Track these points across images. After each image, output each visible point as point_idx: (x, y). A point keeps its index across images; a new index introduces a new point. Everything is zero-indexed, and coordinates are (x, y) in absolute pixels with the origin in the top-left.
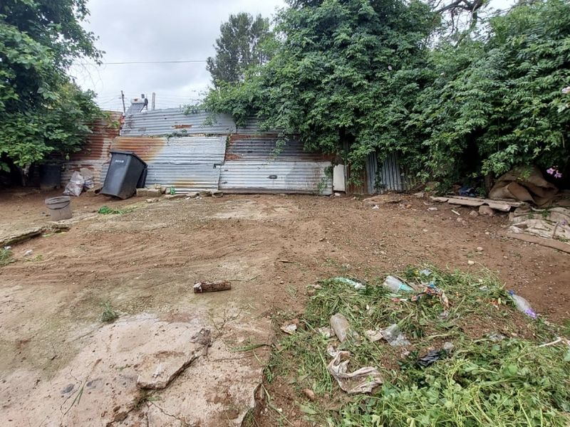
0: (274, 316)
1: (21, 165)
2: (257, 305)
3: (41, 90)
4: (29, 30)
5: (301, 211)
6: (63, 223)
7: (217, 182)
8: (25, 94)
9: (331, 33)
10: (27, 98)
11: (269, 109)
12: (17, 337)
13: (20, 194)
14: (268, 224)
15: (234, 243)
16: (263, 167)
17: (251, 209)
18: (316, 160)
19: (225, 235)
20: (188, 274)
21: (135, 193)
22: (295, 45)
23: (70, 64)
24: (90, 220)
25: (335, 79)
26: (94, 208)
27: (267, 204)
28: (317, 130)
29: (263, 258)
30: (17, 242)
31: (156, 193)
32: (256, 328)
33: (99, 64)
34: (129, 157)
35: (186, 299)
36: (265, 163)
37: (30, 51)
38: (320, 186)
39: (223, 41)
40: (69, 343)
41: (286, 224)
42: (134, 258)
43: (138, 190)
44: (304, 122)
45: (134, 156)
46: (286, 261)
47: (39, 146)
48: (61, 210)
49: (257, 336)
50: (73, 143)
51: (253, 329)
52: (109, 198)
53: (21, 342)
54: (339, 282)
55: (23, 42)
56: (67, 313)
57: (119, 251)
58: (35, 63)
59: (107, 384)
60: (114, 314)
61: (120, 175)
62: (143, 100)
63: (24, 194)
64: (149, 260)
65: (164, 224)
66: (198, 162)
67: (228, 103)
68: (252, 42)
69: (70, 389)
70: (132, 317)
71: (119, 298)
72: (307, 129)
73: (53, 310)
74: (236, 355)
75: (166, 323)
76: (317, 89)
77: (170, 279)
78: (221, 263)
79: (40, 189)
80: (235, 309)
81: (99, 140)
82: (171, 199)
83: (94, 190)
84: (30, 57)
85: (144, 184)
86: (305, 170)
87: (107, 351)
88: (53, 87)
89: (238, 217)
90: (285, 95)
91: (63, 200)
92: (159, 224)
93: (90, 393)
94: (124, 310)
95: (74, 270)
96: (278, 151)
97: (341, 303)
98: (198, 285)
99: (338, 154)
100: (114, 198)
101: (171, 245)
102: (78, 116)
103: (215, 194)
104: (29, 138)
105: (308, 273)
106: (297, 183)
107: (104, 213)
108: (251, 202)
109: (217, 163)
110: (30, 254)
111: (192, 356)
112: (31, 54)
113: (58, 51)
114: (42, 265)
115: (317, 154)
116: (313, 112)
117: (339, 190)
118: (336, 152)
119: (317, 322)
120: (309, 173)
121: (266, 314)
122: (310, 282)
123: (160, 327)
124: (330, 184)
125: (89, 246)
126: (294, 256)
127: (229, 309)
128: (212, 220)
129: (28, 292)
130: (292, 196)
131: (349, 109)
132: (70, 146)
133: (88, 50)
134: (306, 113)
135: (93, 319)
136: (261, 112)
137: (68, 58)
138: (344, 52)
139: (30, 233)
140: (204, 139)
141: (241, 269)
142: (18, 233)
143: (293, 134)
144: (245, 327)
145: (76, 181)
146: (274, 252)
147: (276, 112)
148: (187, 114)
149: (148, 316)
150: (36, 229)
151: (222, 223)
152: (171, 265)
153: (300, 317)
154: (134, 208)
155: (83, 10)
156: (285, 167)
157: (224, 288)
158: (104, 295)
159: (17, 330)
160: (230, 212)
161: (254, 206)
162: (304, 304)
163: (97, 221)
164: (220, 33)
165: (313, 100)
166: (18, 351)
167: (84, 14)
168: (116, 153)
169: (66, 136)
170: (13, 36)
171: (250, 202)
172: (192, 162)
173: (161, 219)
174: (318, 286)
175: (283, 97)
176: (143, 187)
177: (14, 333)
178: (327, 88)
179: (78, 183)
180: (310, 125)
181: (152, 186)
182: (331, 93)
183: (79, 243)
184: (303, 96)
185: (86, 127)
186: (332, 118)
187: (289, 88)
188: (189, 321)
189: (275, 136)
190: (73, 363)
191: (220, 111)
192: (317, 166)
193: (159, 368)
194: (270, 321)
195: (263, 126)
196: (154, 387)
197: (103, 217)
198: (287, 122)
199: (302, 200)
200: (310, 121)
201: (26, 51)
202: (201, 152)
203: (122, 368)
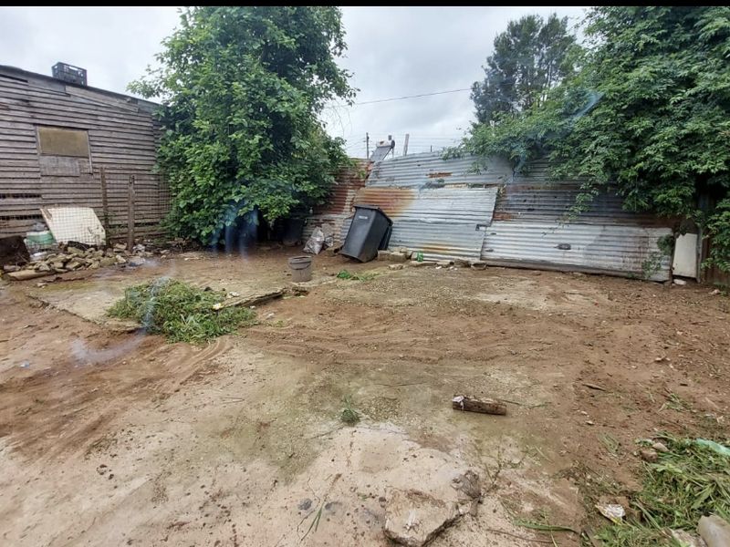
0: (581, 480)
1: (269, 218)
2: (552, 453)
3: (293, 139)
4: (287, 75)
5: (613, 303)
6: (303, 285)
7: (479, 250)
8: (279, 144)
9: (692, 21)
10: (280, 148)
11: (568, 147)
12: (258, 417)
13: (265, 249)
14: (558, 318)
15: (506, 342)
16: (551, 231)
17: (529, 293)
18: (643, 225)
19: (492, 327)
20: (443, 376)
21: (376, 256)
22: (622, 49)
23: (322, 107)
24: (329, 285)
25: (695, 95)
26: (332, 270)
27: (554, 287)
28: (652, 178)
29: (555, 375)
30: (262, 302)
31: (400, 257)
32: (552, 494)
33: (350, 104)
34: (374, 213)
35: (441, 415)
36: (555, 226)
37: (288, 98)
38: (646, 266)
39: (496, 57)
40: (307, 441)
41: (589, 323)
42: (376, 341)
43: (379, 252)
44: (629, 166)
45: (379, 212)
46: (594, 386)
47: (286, 199)
48: (302, 271)
49: (556, 510)
50: (318, 196)
51: (545, 493)
52: (348, 259)
53: (261, 423)
54: (708, 451)
55: (282, 89)
56: (305, 399)
57: (359, 328)
58: (291, 110)
59: (348, 514)
60: (354, 414)
61: (362, 233)
62: (390, 143)
63: (269, 248)
64: (392, 347)
65: (411, 301)
66: (455, 221)
67: (504, 142)
68: (538, 54)
69: (307, 505)
70: (375, 424)
71: (360, 393)
72: (634, 178)
73: (291, 391)
74: (522, 532)
75: (419, 446)
76: (658, 114)
77: (420, 379)
78: (489, 369)
79: (282, 244)
80: (515, 450)
81: (342, 192)
82: (417, 266)
83: (333, 249)
84: (286, 105)
85: (387, 245)
86: (621, 239)
87: (348, 465)
88: (305, 135)
89: (510, 302)
90: (600, 126)
91: (305, 260)
92: (404, 300)
93: (328, 520)
94: (366, 411)
95: (311, 344)
96: (578, 210)
97: (718, 495)
98: (458, 399)
99: (688, 216)
100: (354, 260)
101: (420, 330)
102: (325, 164)
103: (475, 265)
104: (279, 191)
105: (638, 416)
106: (604, 257)
107: (343, 278)
108: (528, 282)
109: (481, 223)
110: (272, 317)
111: (456, 513)
112: (287, 101)
113: (312, 94)
114: (282, 332)
115: (647, 216)
116: (649, 151)
117: (682, 275)
118: (685, 212)
119: (665, 516)
120: (628, 245)
121: (568, 474)
122: (642, 434)
123: (410, 450)
124: (666, 265)
125: (327, 316)
126: (607, 380)
127: (507, 447)
128: (473, 302)
129: (270, 362)
130: (594, 278)
131: (721, 143)
132: (314, 199)
133: (341, 89)
134: (634, 151)
135: (331, 415)
136: (556, 153)
137: (321, 101)
138: (719, 49)
139: (274, 294)
140: (466, 191)
141: (520, 385)
142: (262, 292)
143: (607, 185)
144: (533, 486)
145: (317, 237)
146: (572, 368)
147: (581, 152)
148: (446, 158)
149: (394, 428)
150: (279, 289)
151: (486, 306)
152: (420, 360)
153: (631, 495)
154: (375, 275)
155: (341, 45)
156: (587, 233)
157: (495, 411)
158: (343, 385)
159: (258, 407)
160: (498, 293)
161: (532, 287)
162: (637, 473)
163: (335, 286)
164: (493, 48)
165: (650, 131)
166: (258, 435)
167: (341, 49)
168: (360, 208)
169: (312, 188)
170: (274, 83)
171: (526, 282)
172: (448, 221)
173: (407, 293)
174: (659, 445)
175: (595, 129)
176: (386, 249)
177: (255, 410)
178: (679, 111)
179: (318, 239)
180: (640, 170)
181: (396, 248)
182: (684, 119)
183: (317, 312)
184: (631, 126)
185: (333, 178)
186: (685, 158)
187: (608, 115)
188: (447, 450)
189: (575, 188)
190: (311, 469)
191: (493, 153)
192: (645, 234)
193: (413, 516)
194: (576, 489)
195: (556, 173)
196: (406, 543)
197: (342, 282)
198: (600, 167)
199: (613, 286)
200: (641, 164)
201: (284, 98)
202: (462, 208)
203: (365, 497)
